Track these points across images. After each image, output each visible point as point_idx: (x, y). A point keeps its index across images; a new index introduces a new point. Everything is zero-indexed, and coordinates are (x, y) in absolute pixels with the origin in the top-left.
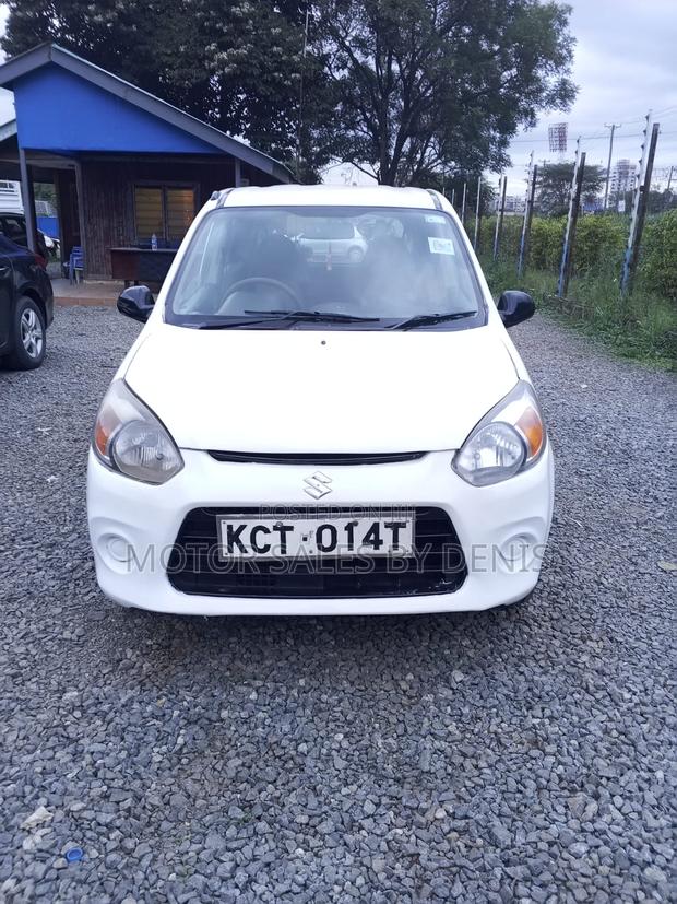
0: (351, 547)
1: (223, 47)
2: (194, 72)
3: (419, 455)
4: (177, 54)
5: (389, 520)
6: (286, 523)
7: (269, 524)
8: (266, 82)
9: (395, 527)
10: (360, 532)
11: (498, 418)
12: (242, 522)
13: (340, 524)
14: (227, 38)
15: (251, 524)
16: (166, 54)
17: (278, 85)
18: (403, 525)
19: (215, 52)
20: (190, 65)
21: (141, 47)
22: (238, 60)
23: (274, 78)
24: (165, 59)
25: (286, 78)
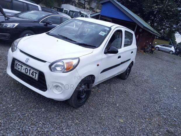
0: (29, 74)
1: (157, 5)
2: (149, 9)
3: (45, 62)
4: (147, 5)
5: (35, 71)
6: (22, 65)
7: (20, 64)
8: (164, 14)
9: (36, 73)
10: (31, 72)
11: (63, 61)
12: (18, 63)
13: (29, 69)
14: (158, 4)
15: (19, 63)
16: (145, 5)
17: (167, 14)
18: (37, 73)
19: (155, 6)
20: (149, 8)
21: (141, 3)
22: (159, 8)
23: (166, 13)
24: (144, 6)
25: (169, 13)
